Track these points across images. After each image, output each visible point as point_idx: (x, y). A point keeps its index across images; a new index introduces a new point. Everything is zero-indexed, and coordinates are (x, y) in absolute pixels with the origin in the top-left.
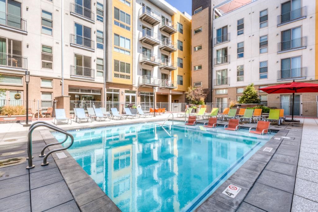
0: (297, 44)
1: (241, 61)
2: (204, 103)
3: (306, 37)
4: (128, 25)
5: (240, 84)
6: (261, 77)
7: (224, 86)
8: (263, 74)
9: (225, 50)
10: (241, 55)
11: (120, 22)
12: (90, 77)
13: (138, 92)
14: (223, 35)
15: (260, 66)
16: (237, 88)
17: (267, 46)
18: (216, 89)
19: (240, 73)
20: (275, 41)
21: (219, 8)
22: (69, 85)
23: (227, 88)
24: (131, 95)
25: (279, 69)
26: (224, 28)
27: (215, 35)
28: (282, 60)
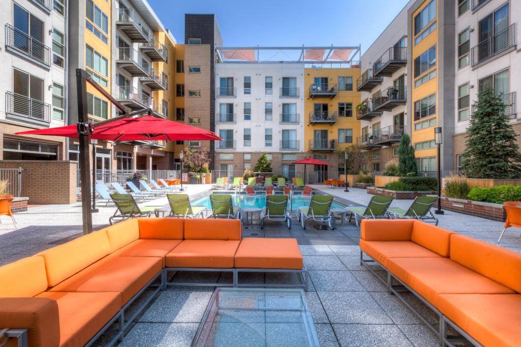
0: (293, 118)
1: (247, 124)
2: (208, 171)
3: (299, 115)
4: (105, 34)
5: (247, 149)
6: (267, 145)
7: (230, 150)
8: (269, 142)
9: (230, 107)
10: (247, 117)
11: (94, 25)
12: (42, 120)
13: (114, 152)
14: (228, 87)
15: (266, 133)
16: (244, 153)
17: (272, 114)
18: (220, 153)
19: (247, 137)
20: (277, 112)
21: (222, 52)
22: (4, 134)
23: (233, 153)
24: (103, 156)
25: (281, 139)
26: (228, 78)
27: (218, 84)
28: (283, 131)
